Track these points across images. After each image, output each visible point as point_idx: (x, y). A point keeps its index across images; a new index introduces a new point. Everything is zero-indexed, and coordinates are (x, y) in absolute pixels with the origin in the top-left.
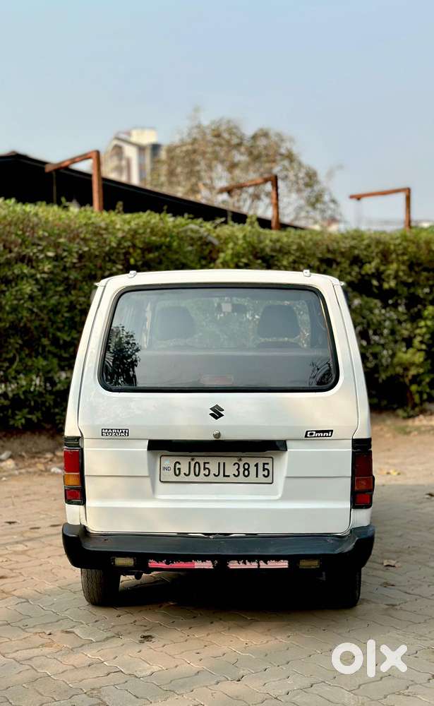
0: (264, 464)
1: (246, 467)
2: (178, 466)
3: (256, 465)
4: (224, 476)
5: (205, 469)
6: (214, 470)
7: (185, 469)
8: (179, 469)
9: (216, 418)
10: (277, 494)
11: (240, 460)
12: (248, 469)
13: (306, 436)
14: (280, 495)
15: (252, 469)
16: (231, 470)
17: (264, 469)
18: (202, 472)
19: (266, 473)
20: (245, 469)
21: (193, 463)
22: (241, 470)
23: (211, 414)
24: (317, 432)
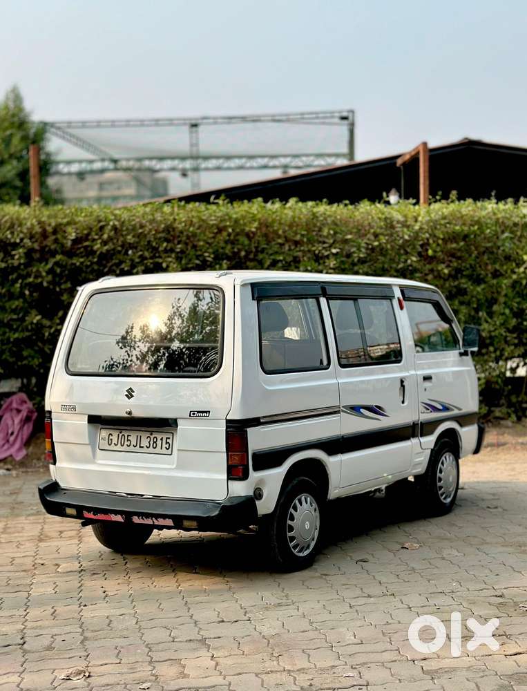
0: (167, 438)
1: (155, 440)
2: (111, 437)
3: (162, 439)
4: (140, 447)
5: (128, 440)
6: (134, 443)
7: (115, 441)
8: (111, 440)
9: (129, 398)
10: (173, 464)
11: (151, 434)
12: (156, 442)
13: (190, 416)
14: (174, 466)
15: (159, 442)
16: (145, 442)
17: (167, 443)
18: (126, 443)
19: (167, 446)
20: (154, 442)
21: (121, 435)
22: (152, 442)
23: (126, 395)
24: (198, 412)
